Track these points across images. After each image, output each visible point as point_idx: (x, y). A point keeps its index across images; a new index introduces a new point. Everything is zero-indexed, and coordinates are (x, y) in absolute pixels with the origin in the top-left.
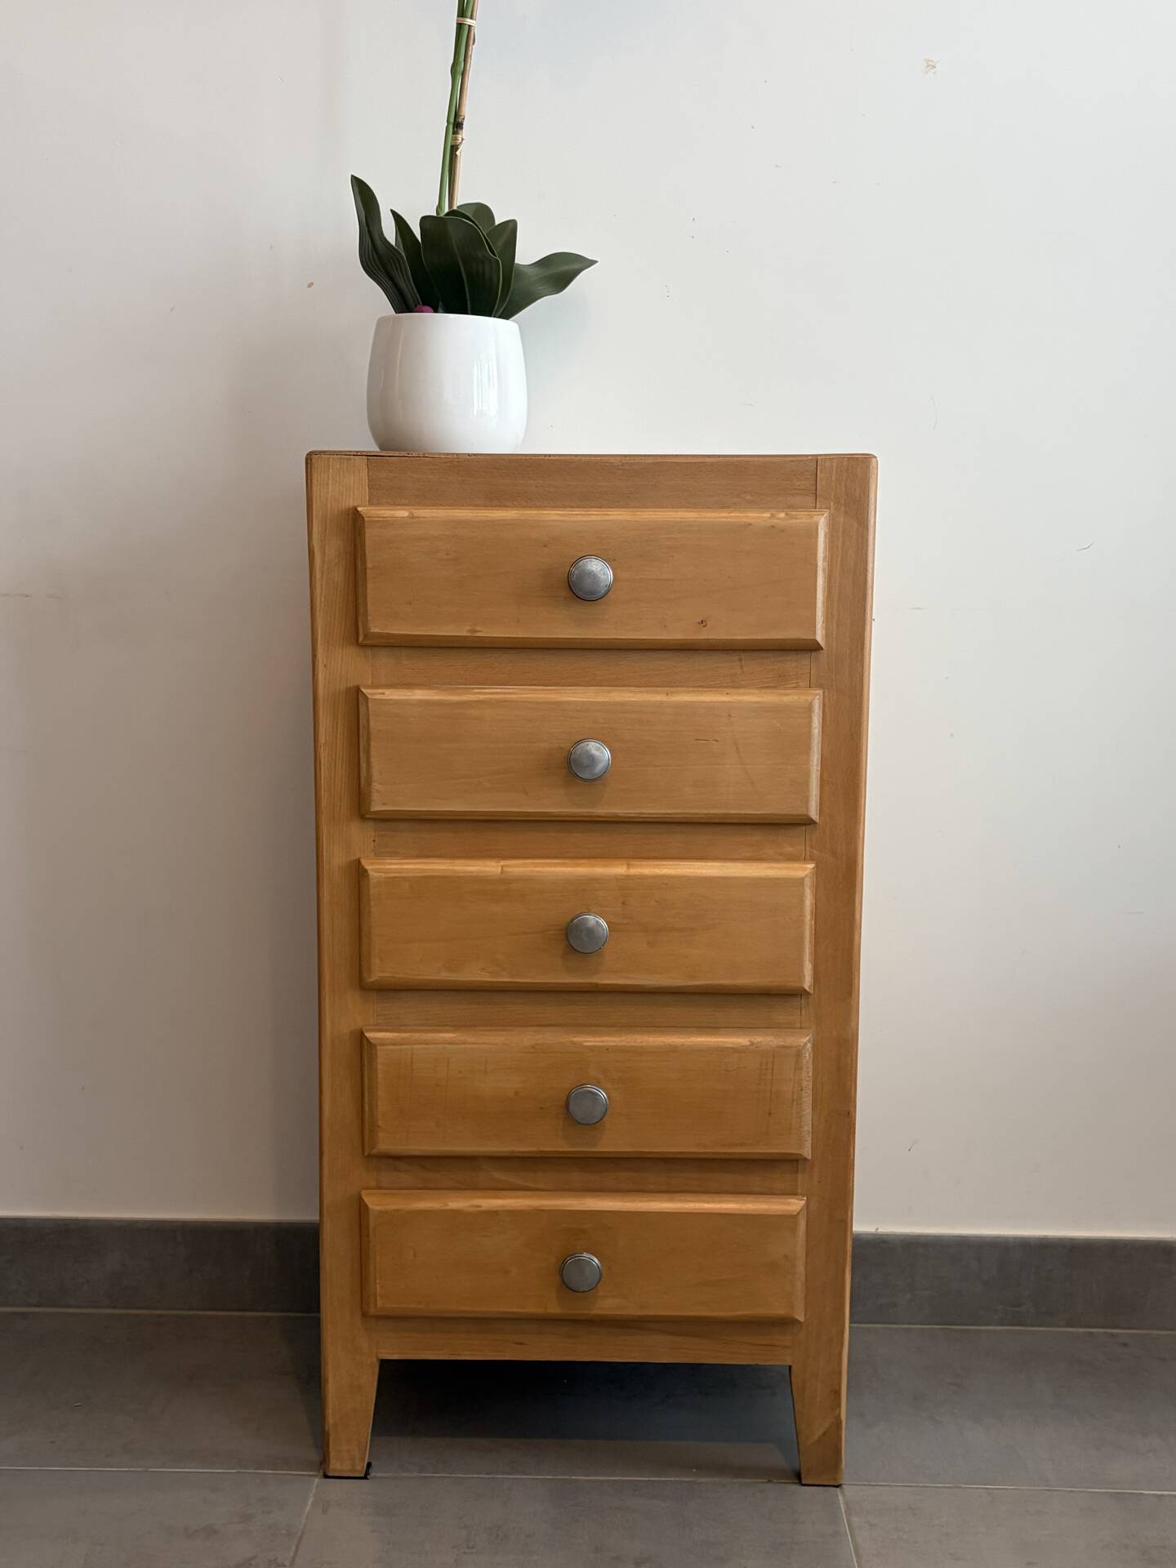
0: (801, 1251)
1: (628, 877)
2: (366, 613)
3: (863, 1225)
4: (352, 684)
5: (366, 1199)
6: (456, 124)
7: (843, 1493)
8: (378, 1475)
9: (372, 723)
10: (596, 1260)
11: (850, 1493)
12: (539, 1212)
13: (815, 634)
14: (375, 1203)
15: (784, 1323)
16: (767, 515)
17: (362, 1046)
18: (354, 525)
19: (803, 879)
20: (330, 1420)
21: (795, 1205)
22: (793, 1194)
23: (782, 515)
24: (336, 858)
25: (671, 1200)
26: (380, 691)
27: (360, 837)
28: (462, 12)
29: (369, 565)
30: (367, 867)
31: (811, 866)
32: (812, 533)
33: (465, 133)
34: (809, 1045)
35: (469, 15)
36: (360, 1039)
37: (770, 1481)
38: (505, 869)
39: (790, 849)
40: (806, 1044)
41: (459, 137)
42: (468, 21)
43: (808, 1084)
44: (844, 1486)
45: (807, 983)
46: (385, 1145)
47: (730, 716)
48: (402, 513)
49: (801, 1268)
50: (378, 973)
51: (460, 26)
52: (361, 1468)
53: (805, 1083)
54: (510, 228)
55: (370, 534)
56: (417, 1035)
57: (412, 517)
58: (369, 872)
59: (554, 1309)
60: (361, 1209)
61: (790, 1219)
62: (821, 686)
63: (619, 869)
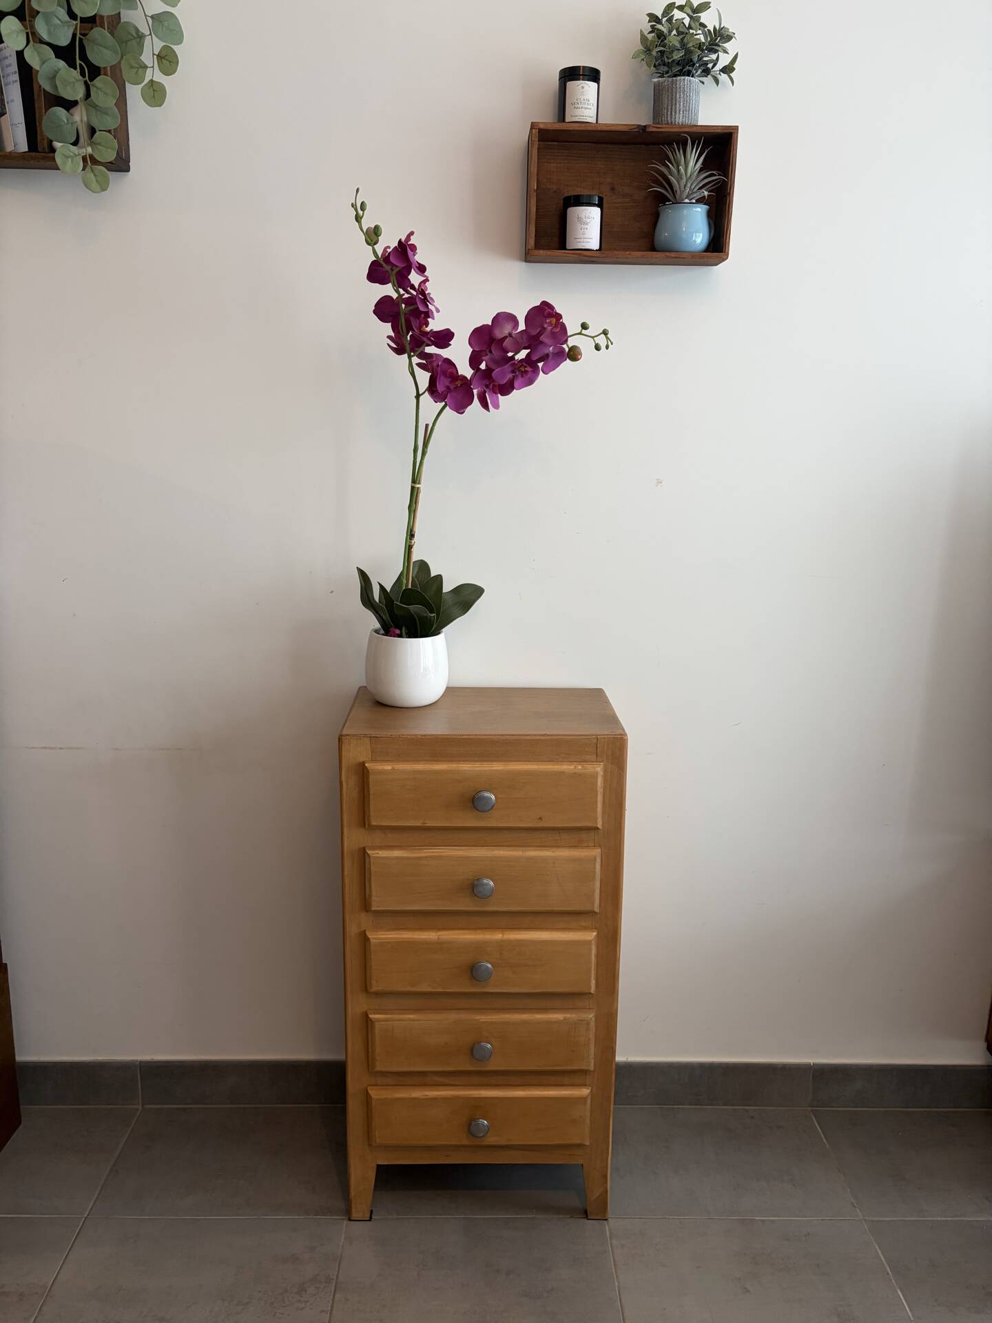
0: (588, 1114)
1: (502, 941)
2: (369, 816)
3: (619, 1058)
4: (361, 846)
5: (370, 1092)
6: (411, 535)
7: (608, 1224)
8: (377, 1217)
9: (372, 868)
10: (486, 1122)
11: (613, 1223)
12: (457, 1098)
13: (596, 823)
14: (374, 1093)
15: (580, 1146)
16: (573, 767)
17: (367, 1023)
18: (362, 772)
19: (591, 941)
20: (353, 1193)
21: (585, 1091)
22: (584, 1085)
23: (580, 767)
24: (352, 930)
25: (524, 1090)
26: (377, 852)
27: (365, 920)
28: (414, 481)
29: (371, 792)
30: (370, 937)
31: (595, 934)
32: (595, 776)
33: (416, 539)
34: (593, 1019)
35: (418, 482)
36: (366, 1016)
37: (572, 1217)
38: (440, 937)
39: (584, 924)
40: (591, 1018)
41: (413, 542)
42: (418, 486)
43: (592, 1036)
44: (609, 1219)
45: (593, 990)
46: (379, 1067)
47: (554, 863)
48: (388, 767)
49: (588, 1121)
50: (375, 987)
51: (413, 488)
52: (368, 1216)
53: (591, 1036)
54: (439, 578)
55: (371, 777)
56: (396, 1016)
57: (393, 769)
58: (372, 941)
59: (465, 1142)
60: (368, 1097)
61: (583, 1100)
62: (600, 846)
63: (498, 936)
